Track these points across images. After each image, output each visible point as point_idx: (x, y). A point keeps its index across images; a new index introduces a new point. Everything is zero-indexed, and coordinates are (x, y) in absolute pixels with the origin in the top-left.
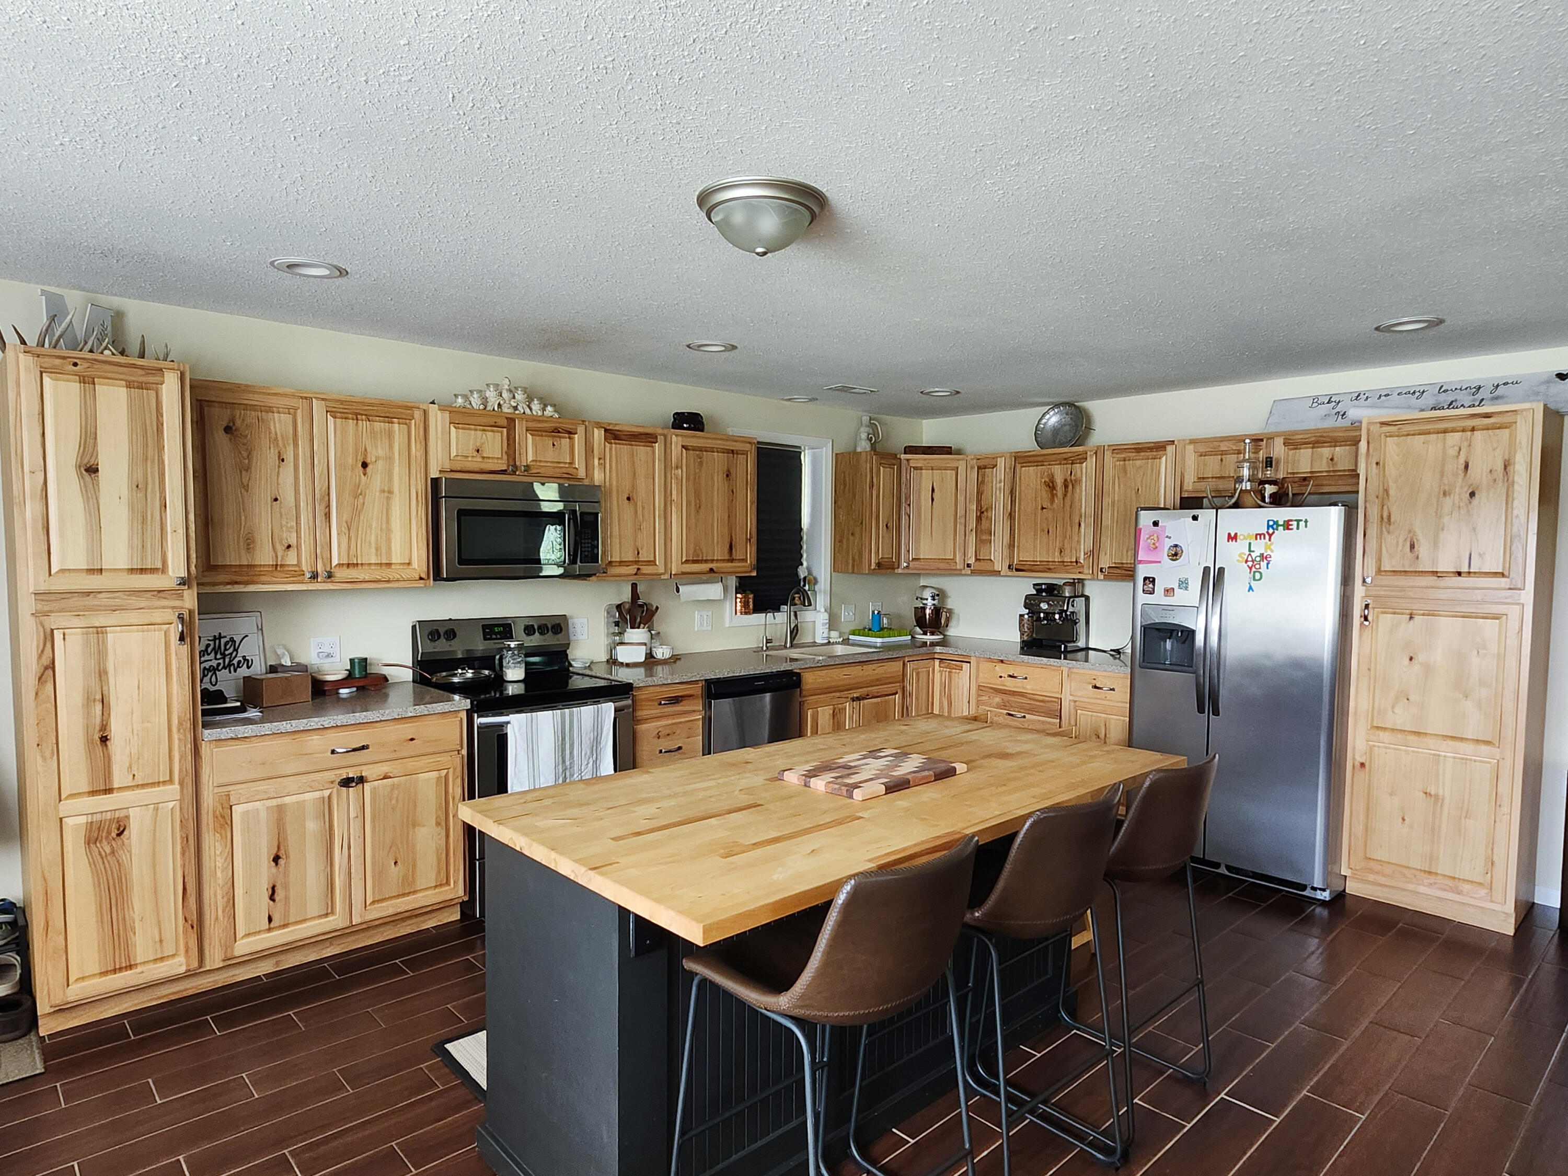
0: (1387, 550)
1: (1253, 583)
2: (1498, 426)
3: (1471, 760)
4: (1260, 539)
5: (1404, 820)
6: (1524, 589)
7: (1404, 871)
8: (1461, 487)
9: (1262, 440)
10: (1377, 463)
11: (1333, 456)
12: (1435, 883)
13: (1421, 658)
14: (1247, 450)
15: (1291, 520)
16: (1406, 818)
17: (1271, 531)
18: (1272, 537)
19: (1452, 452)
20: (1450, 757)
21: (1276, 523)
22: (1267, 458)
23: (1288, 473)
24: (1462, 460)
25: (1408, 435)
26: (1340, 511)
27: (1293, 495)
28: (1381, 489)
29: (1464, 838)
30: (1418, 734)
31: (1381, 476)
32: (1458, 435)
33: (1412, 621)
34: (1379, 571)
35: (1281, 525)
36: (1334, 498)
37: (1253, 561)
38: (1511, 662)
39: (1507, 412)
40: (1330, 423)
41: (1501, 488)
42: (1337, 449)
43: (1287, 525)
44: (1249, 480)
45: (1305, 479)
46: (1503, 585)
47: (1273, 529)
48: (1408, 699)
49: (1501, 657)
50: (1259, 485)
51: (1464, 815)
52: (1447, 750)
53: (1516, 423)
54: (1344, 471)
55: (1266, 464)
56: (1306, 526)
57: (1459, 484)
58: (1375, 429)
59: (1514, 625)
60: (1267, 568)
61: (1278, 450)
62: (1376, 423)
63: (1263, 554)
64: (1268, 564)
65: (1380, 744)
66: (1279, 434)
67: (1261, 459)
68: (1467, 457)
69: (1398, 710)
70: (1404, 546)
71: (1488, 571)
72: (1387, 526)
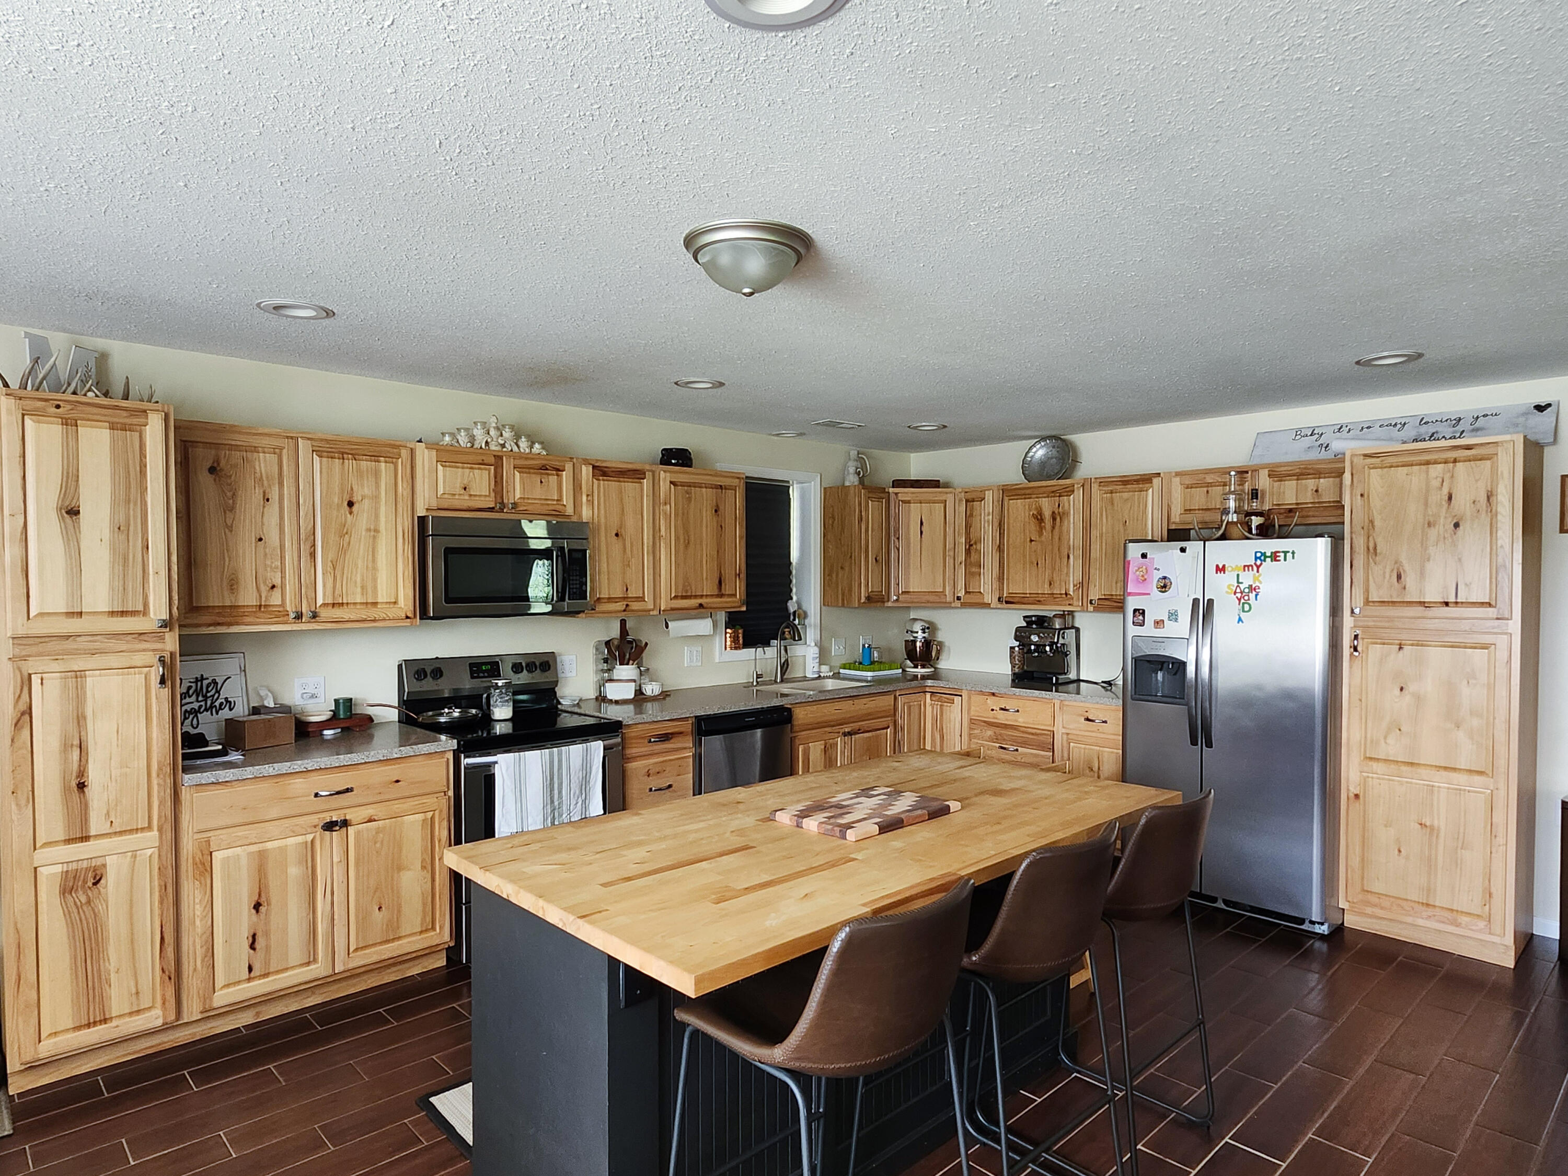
0: (1375, 582)
1: (1243, 615)
2: (1480, 457)
3: (1465, 790)
4: (1248, 570)
5: (1400, 851)
6: (1511, 619)
7: (1404, 904)
8: (1446, 517)
9: (1247, 472)
10: (1362, 495)
11: (1318, 487)
12: (1434, 916)
13: (1412, 688)
14: (1233, 482)
15: (1279, 552)
16: (1402, 850)
17: (1259, 562)
18: (1260, 569)
19: (1436, 483)
20: (1444, 788)
21: (1264, 554)
22: (1252, 490)
23: (1273, 505)
24: (1445, 491)
25: (1391, 467)
26: (1327, 542)
27: (1279, 526)
28: (1367, 521)
29: (1461, 869)
30: (1412, 764)
31: (1366, 507)
32: (1442, 465)
33: (1401, 651)
34: (1367, 602)
35: (1268, 557)
36: (1320, 529)
37: (1241, 593)
38: (1501, 692)
39: (1489, 443)
40: (1314, 455)
41: (1485, 518)
42: (1322, 480)
43: (1274, 557)
44: (1235, 512)
45: (1290, 510)
46: (1491, 616)
47: (1261, 560)
48: (1400, 730)
49: (1491, 687)
50: (1246, 517)
51: (1460, 845)
52: (1441, 780)
53: (1497, 454)
54: (1329, 502)
55: (1252, 496)
56: (1293, 557)
57: (1443, 514)
58: (1359, 461)
59: (1502, 655)
60: (1256, 599)
61: (1263, 482)
62: (1360, 455)
63: (1251, 586)
64: (1256, 596)
65: (1375, 775)
66: (1263, 467)
67: (1247, 491)
68: (1450, 489)
69: (1391, 740)
70: (1390, 576)
71: (1475, 601)
72: (1374, 557)
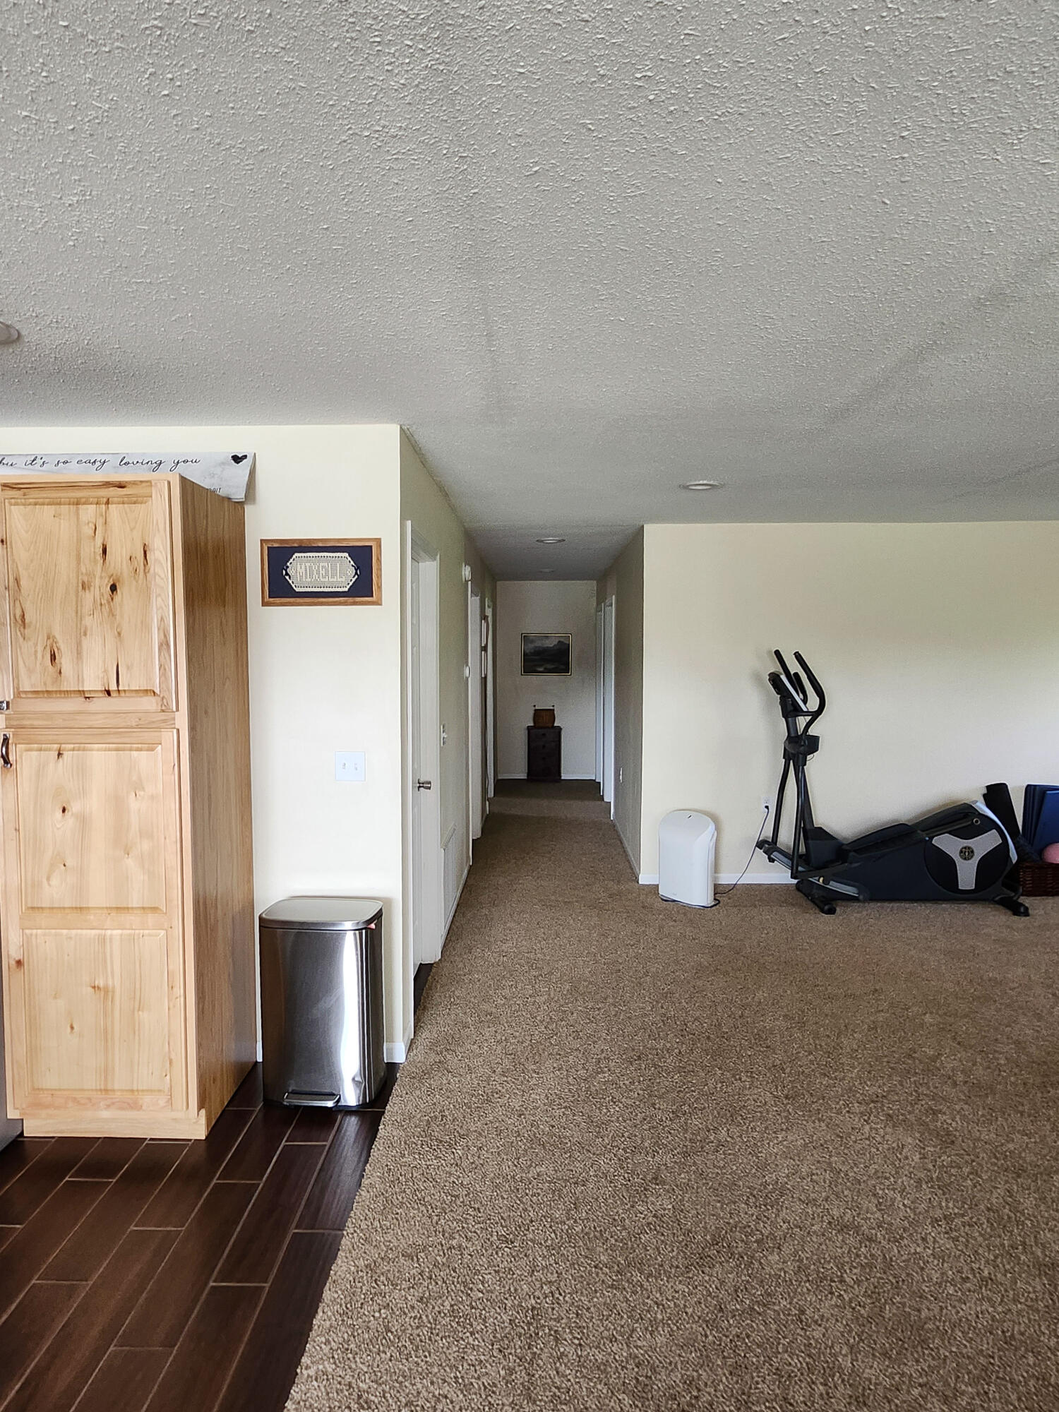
0: (24, 663)
2: (134, 500)
3: (139, 935)
5: (72, 1028)
6: (178, 711)
7: (80, 1096)
8: (101, 577)
10: (3, 542)
12: (113, 1103)
13: (74, 808)
16: (75, 1026)
19: (87, 531)
20: (117, 935)
24: (99, 542)
25: (35, 504)
28: (11, 579)
29: (139, 1036)
30: (80, 909)
32: (92, 508)
33: (60, 759)
34: (18, 692)
38: (170, 804)
39: (141, 482)
41: (144, 581)
46: (155, 707)
48: (65, 865)
49: (161, 799)
51: (137, 1006)
53: (150, 497)
57: (98, 574)
65: (38, 931)
68: (104, 540)
69: (54, 882)
70: (43, 657)
71: (138, 688)
72: (22, 629)
